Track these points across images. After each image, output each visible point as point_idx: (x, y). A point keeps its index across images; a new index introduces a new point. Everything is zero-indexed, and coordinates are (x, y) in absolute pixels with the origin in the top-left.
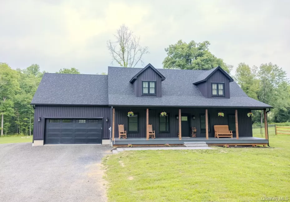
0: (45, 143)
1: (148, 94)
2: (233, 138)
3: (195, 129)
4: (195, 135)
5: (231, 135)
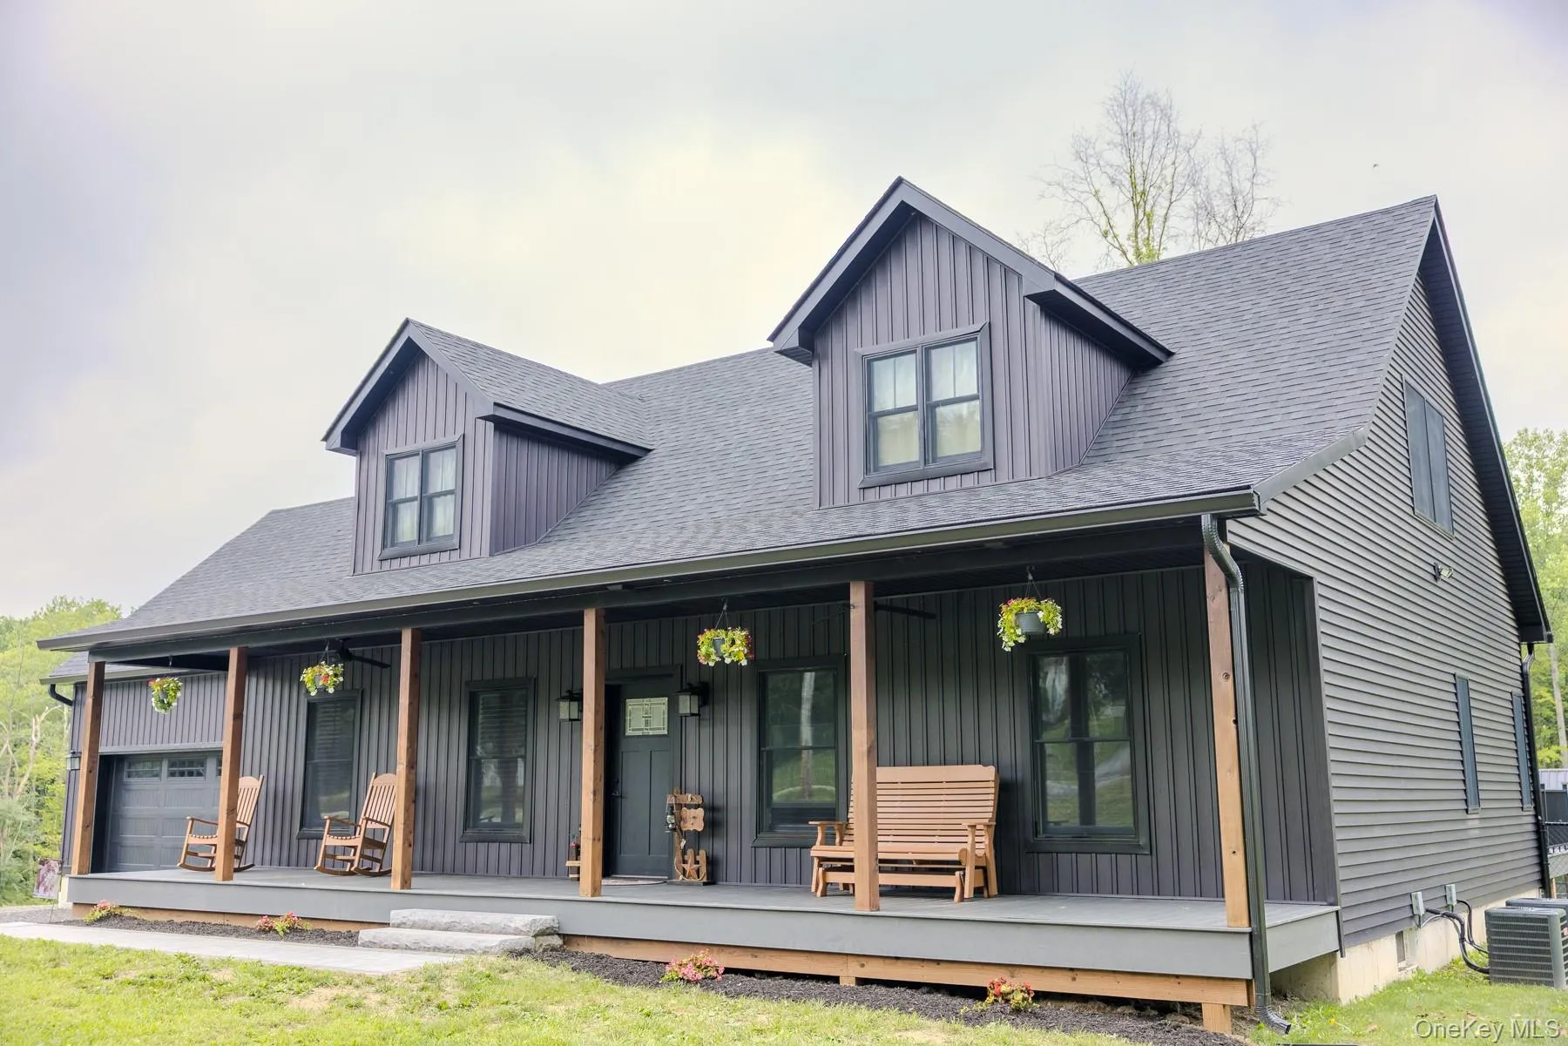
1: (416, 547)
2: (962, 899)
3: (697, 807)
4: (697, 862)
5: (951, 872)
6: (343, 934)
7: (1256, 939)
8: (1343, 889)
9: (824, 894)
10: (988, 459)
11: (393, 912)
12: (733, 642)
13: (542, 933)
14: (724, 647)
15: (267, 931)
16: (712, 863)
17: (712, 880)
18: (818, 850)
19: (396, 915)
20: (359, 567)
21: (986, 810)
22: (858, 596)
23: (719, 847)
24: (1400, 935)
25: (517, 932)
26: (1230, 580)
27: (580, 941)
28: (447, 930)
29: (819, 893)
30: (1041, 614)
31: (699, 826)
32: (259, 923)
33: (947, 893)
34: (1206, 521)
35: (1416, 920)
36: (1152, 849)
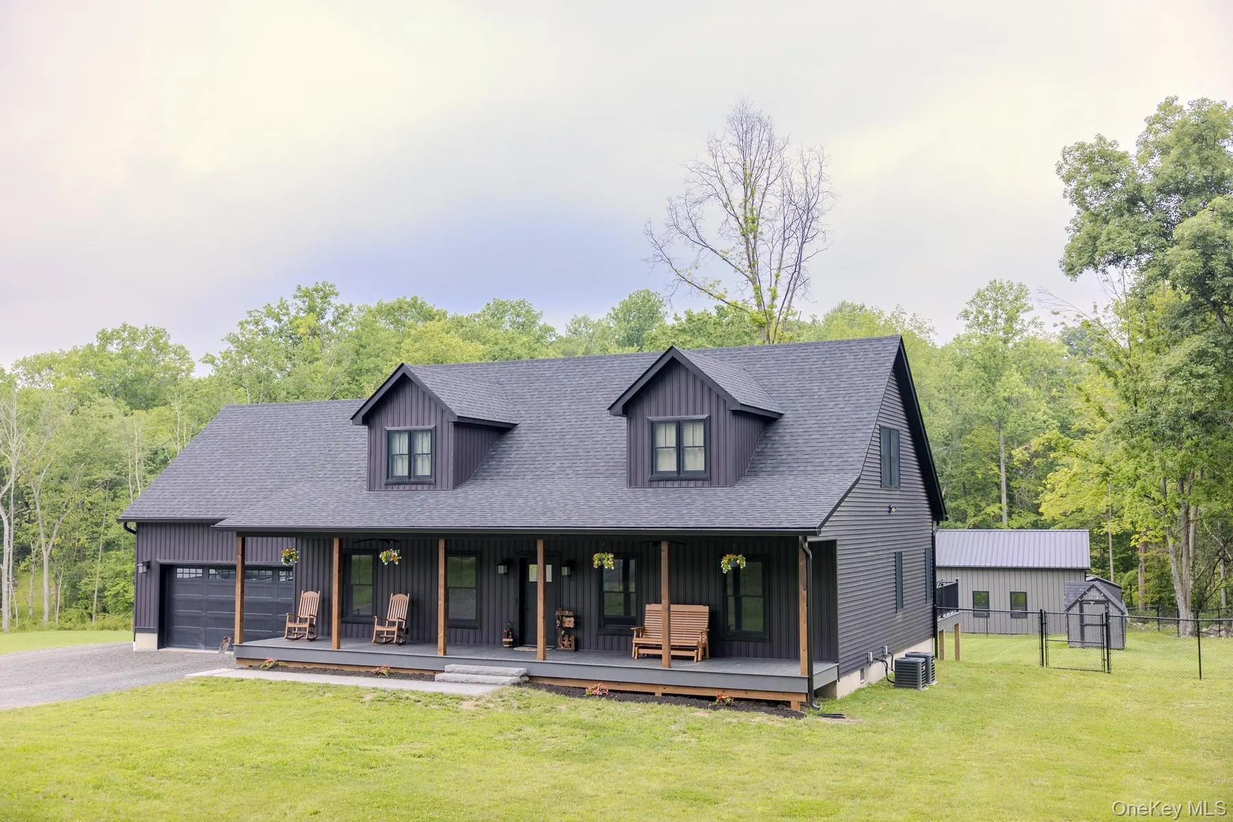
0: (162, 643)
1: (407, 480)
2: (697, 661)
3: (570, 617)
4: (570, 641)
5: (693, 650)
6: (426, 675)
7: (810, 680)
8: (840, 657)
9: (638, 658)
10: (707, 475)
11: (446, 666)
12: (608, 559)
13: (523, 676)
14: (605, 561)
15: (378, 674)
16: (577, 641)
17: (577, 649)
18: (635, 640)
19: (447, 668)
20: (371, 487)
21: (704, 624)
22: (664, 547)
23: (579, 634)
24: (862, 671)
25: (513, 675)
26: (807, 556)
27: (537, 678)
28: (476, 674)
29: (636, 657)
30: (738, 562)
31: (572, 626)
32: (373, 670)
33: (691, 658)
34: (800, 538)
35: (869, 663)
36: (770, 640)
